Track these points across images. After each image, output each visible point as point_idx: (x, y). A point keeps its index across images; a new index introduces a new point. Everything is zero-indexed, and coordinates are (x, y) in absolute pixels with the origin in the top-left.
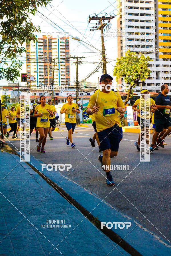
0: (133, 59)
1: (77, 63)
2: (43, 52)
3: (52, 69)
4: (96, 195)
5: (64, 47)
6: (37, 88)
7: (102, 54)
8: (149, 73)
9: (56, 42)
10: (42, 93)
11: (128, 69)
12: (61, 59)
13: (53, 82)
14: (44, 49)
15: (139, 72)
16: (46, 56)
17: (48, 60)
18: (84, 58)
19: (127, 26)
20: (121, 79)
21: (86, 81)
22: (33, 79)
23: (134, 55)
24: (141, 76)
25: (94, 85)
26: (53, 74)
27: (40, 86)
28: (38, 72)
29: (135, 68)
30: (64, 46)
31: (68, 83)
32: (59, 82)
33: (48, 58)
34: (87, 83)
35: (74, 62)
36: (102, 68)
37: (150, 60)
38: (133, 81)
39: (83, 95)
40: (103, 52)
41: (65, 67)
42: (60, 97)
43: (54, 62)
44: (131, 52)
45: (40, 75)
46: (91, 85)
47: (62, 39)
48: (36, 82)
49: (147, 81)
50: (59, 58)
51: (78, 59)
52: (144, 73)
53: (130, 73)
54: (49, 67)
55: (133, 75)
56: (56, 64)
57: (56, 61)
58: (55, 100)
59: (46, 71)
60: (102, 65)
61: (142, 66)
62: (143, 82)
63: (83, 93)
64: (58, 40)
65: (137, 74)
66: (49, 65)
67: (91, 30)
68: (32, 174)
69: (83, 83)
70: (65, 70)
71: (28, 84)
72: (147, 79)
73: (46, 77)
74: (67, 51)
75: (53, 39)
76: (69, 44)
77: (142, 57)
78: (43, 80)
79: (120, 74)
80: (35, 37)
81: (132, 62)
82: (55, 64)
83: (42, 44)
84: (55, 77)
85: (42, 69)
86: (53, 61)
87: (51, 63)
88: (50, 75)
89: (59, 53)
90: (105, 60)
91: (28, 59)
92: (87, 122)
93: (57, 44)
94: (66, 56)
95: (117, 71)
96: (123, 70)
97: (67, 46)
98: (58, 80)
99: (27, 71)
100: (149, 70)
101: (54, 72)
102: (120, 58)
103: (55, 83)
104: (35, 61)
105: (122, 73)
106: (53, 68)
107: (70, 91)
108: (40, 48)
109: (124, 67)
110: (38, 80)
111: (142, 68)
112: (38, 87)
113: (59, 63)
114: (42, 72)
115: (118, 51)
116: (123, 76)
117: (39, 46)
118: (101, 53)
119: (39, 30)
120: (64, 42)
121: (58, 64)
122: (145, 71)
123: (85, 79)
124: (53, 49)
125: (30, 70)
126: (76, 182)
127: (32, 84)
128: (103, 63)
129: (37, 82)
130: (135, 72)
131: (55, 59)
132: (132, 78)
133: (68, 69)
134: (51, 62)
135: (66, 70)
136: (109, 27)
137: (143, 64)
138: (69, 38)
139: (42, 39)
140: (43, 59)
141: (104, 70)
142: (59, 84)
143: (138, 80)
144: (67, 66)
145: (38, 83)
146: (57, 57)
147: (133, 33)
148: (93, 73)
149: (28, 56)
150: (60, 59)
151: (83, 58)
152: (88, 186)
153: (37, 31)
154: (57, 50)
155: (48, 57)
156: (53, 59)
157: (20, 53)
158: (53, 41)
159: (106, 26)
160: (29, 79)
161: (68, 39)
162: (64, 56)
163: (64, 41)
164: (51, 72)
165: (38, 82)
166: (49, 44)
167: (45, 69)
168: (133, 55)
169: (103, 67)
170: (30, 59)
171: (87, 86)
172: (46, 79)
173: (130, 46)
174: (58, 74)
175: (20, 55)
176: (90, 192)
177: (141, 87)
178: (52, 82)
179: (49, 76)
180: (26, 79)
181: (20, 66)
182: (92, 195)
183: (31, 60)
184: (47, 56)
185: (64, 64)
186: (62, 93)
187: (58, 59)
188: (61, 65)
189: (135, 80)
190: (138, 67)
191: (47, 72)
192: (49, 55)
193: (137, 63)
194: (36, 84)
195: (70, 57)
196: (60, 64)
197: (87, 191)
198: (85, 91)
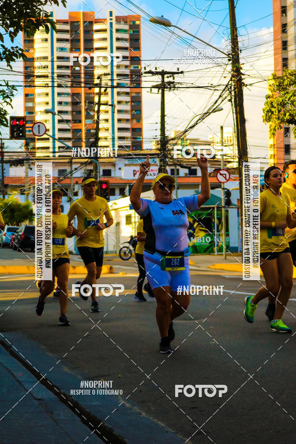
1: (163, 87)
3: (93, 103)
5: (127, 44)
6: (51, 155)
7: (231, 62)
9: (105, 31)
10: (66, 170)
12: (118, 75)
13: (97, 139)
14: (71, 49)
16: (78, 68)
17: (83, 80)
18: (182, 72)
20: (282, 131)
21: (187, 137)
22: (42, 131)
26: (96, 119)
27: (61, 149)
28: (57, 113)
30: (125, 40)
31: (137, 145)
32: (113, 139)
33: (83, 76)
34: (188, 142)
35: (155, 84)
36: (230, 100)
39: (178, 174)
40: (234, 58)
41: (128, 99)
42: (116, 179)
43: (99, 86)
45: (60, 121)
47: (122, 22)
48: (48, 139)
50: (112, 74)
51: (166, 76)
54: (86, 98)
56: (105, 91)
57: (106, 81)
58: (101, 188)
59: (77, 108)
60: (230, 92)
63: (178, 170)
64: (111, 24)
66: (86, 93)
68: (40, 397)
69: (180, 142)
70: (128, 107)
71: (27, 145)
73: (77, 126)
74: (135, 53)
75: (98, 21)
76: (139, 35)
78: (69, 135)
79: (281, 117)
80: (50, 18)
82: (103, 90)
83: (67, 36)
84: (102, 125)
85: (67, 103)
86: (97, 81)
87: (90, 88)
88: (89, 121)
90: (239, 80)
91: (29, 76)
92: (191, 250)
93: (107, 35)
94: (132, 68)
95: (273, 110)
96: (289, 107)
97: (135, 41)
98: (108, 135)
99: (26, 108)
101: (98, 112)
102: (279, 74)
103: (100, 143)
104: (48, 81)
105: (288, 114)
108: (61, 46)
110: (54, 135)
112: (54, 152)
113: (113, 87)
114: (67, 112)
115: (275, 54)
116: (290, 122)
117: (59, 40)
118: (229, 60)
120: (125, 31)
123: (183, 130)
124: (97, 49)
125: (33, 108)
126: (163, 421)
127: (39, 144)
128: (235, 88)
129: (51, 140)
131: (103, 78)
133: (136, 103)
134: (90, 84)
135: (132, 107)
138: (139, 20)
139: (65, 22)
140: (69, 76)
141: (236, 107)
142: (114, 144)
144: (134, 95)
145: (54, 142)
146: (108, 71)
148: (207, 114)
149: (29, 70)
150: (115, 77)
151: (178, 73)
155: (83, 72)
156: (96, 77)
157: (8, 62)
158: (96, 27)
160: (29, 131)
161: (137, 22)
162: (126, 67)
163: (126, 27)
164: (92, 113)
165: (54, 139)
166: (84, 37)
167: (75, 104)
169: (235, 98)
170: (33, 76)
172: (76, 131)
174: (109, 116)
175: (9, 68)
178: (92, 140)
179: (86, 124)
180: (23, 132)
181: (7, 97)
183: (36, 80)
184: (81, 68)
185: (128, 90)
186: (120, 169)
187: (109, 77)
188: (118, 93)
191: (80, 112)
194: (49, 144)
195: (143, 71)
196: (116, 90)
198: (184, 164)
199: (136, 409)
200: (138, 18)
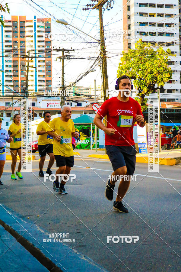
0: (146, 53)
1: (63, 58)
2: (11, 41)
3: (25, 66)
4: (91, 261)
5: (43, 34)
6: (2, 94)
7: (100, 45)
8: (171, 74)
9: (32, 26)
10: (10, 103)
11: (139, 68)
12: (39, 51)
13: (27, 86)
14: (13, 36)
15: (155, 72)
16: (16, 47)
17: (19, 53)
18: (74, 50)
19: (137, 3)
21: (76, 86)
24: (158, 78)
25: (87, 91)
26: (26, 75)
27: (7, 91)
28: (5, 71)
29: (149, 67)
30: (43, 32)
31: (49, 89)
32: (36, 86)
33: (19, 51)
34: (77, 88)
35: (59, 56)
36: (100, 66)
37: (171, 54)
38: (146, 86)
39: (71, 105)
40: (102, 42)
41: (44, 64)
42: (37, 108)
43: (28, 56)
44: (143, 42)
45: (6, 76)
46: (84, 91)
47: (41, 22)
49: (167, 86)
50: (35, 50)
51: (65, 52)
52: (162, 74)
53: (142, 74)
54: (21, 63)
55: (147, 77)
56: (32, 59)
59: (16, 69)
60: (100, 61)
61: (159, 64)
62: (162, 87)
63: (71, 103)
64: (35, 23)
65: (152, 75)
66: (21, 61)
67: (83, 9)
69: (72, 88)
70: (44, 69)
72: (168, 82)
73: (16, 79)
74: (48, 39)
75: (27, 21)
76: (50, 29)
77: (160, 50)
78: (12, 83)
81: (145, 57)
82: (30, 59)
83: (11, 29)
84: (30, 78)
85: (10, 66)
86: (27, 54)
87: (23, 58)
88: (23, 76)
89: (35, 43)
90: (105, 55)
92: (78, 147)
93: (33, 29)
94: (46, 47)
95: (122, 71)
96: (131, 70)
97: (48, 32)
98: (34, 83)
100: (170, 70)
101: (28, 71)
102: (126, 52)
103: (29, 88)
104: (0, 54)
105: (130, 73)
106: (27, 64)
107: (53, 100)
108: (7, 35)
109: (133, 65)
110: (3, 83)
111: (159, 67)
113: (36, 57)
114: (10, 71)
115: (124, 41)
116: (132, 78)
117: (6, 31)
118: (99, 44)
119: (6, 9)
120: (43, 27)
121: (34, 59)
122: (165, 71)
123: (74, 81)
124: (27, 36)
128: (102, 59)
129: (1, 86)
130: (149, 72)
131: (30, 52)
132: (145, 82)
133: (49, 67)
134: (23, 56)
135: (46, 68)
136: (111, 4)
137: (161, 61)
138: (51, 21)
139: (10, 21)
140: (11, 51)
141: (103, 69)
142: (36, 89)
143: (154, 85)
144: (47, 62)
145: (3, 87)
146: (33, 48)
147: (147, 14)
148: (87, 73)
150: (37, 52)
151: (71, 50)
152: (80, 246)
153: (4, 10)
154: (33, 39)
155: (19, 49)
156: (26, 51)
158: (27, 24)
159: (106, 4)
161: (49, 22)
162: (43, 46)
163: (43, 25)
164: (24, 72)
165: (3, 86)
166: (20, 30)
167: (15, 66)
168: (146, 47)
169: (102, 64)
171: (78, 93)
172: (16, 81)
173: (142, 33)
174: (34, 73)
176: (83, 256)
177: (158, 95)
178: (24, 86)
179: (21, 77)
182: (86, 260)
184: (18, 47)
185: (44, 59)
186: (40, 102)
187: (34, 52)
188: (39, 61)
189: (150, 84)
190: (153, 66)
191: (18, 71)
192: (20, 45)
193: (153, 60)
194: (0, 88)
195: (52, 49)
196: (38, 59)
197: (78, 253)
198: (75, 100)
199: (47, 233)
200: (50, 19)
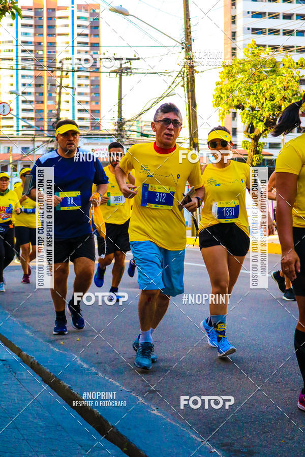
0: (263, 64)
2: (31, 43)
3: (55, 85)
4: (168, 417)
5: (87, 31)
6: (15, 133)
7: (184, 50)
9: (67, 18)
10: (29, 148)
11: (249, 89)
14: (35, 34)
15: (278, 97)
16: (41, 53)
17: (45, 63)
18: (138, 59)
20: (231, 115)
22: (7, 110)
23: (266, 55)
26: (57, 100)
27: (25, 128)
28: (20, 93)
29: (268, 89)
30: (86, 27)
33: (45, 60)
35: (113, 69)
36: (183, 86)
38: (262, 121)
40: (187, 46)
41: (88, 82)
43: (61, 69)
44: (259, 46)
45: (23, 102)
47: (83, 10)
48: (12, 118)
53: (255, 101)
54: (48, 81)
55: (264, 106)
56: (66, 74)
57: (67, 65)
59: (39, 90)
60: (183, 79)
61: (285, 84)
64: (73, 11)
65: (272, 102)
66: (48, 76)
68: (4, 358)
69: (135, 124)
70: (87, 90)
73: (39, 106)
74: (94, 40)
75: (60, 9)
76: (98, 23)
77: (287, 60)
78: (32, 115)
79: (230, 102)
80: (15, 5)
81: (261, 72)
82: (64, 73)
83: (31, 22)
84: (63, 106)
85: (30, 85)
86: (58, 65)
87: (52, 72)
88: (51, 103)
89: (73, 46)
90: (192, 67)
93: (69, 22)
94: (92, 53)
95: (222, 95)
96: (237, 93)
97: (95, 28)
101: (60, 94)
104: (13, 63)
105: (235, 100)
106: (58, 83)
108: (25, 32)
109: (240, 86)
110: (18, 114)
111: (285, 89)
112: (18, 131)
113: (73, 71)
114: (30, 93)
115: (225, 44)
116: (238, 107)
117: (24, 26)
120: (86, 18)
121: (70, 74)
124: (59, 35)
126: (118, 381)
127: (3, 123)
128: (187, 75)
129: (15, 118)
130: (267, 97)
131: (65, 62)
132: (261, 114)
133: (96, 86)
134: (52, 69)
135: (91, 89)
137: (289, 78)
138: (99, 9)
139: (30, 9)
140: (32, 60)
141: (188, 92)
144: (93, 78)
145: (18, 121)
146: (69, 55)
151: (135, 59)
154: (69, 39)
155: (45, 55)
156: (58, 61)
158: (58, 14)
161: (97, 11)
162: (87, 52)
164: (54, 95)
165: (18, 119)
166: (47, 23)
167: (38, 85)
168: (263, 55)
169: (188, 84)
171: (145, 132)
172: (39, 111)
173: (256, 31)
174: (70, 98)
176: (155, 408)
178: (54, 120)
179: (48, 105)
182: (159, 414)
183: (2, 62)
184: (44, 53)
185: (88, 74)
187: (70, 61)
188: (79, 77)
189: (268, 118)
190: (275, 87)
191: (42, 94)
192: (48, 49)
193: (274, 76)
194: (13, 123)
196: (77, 74)
197: (146, 404)
199: (94, 369)
200: (98, 7)
